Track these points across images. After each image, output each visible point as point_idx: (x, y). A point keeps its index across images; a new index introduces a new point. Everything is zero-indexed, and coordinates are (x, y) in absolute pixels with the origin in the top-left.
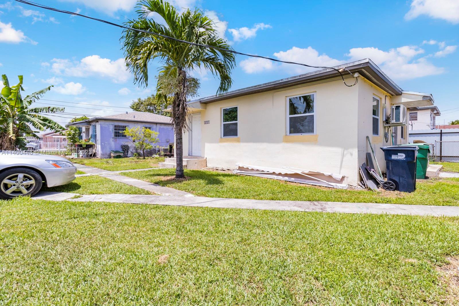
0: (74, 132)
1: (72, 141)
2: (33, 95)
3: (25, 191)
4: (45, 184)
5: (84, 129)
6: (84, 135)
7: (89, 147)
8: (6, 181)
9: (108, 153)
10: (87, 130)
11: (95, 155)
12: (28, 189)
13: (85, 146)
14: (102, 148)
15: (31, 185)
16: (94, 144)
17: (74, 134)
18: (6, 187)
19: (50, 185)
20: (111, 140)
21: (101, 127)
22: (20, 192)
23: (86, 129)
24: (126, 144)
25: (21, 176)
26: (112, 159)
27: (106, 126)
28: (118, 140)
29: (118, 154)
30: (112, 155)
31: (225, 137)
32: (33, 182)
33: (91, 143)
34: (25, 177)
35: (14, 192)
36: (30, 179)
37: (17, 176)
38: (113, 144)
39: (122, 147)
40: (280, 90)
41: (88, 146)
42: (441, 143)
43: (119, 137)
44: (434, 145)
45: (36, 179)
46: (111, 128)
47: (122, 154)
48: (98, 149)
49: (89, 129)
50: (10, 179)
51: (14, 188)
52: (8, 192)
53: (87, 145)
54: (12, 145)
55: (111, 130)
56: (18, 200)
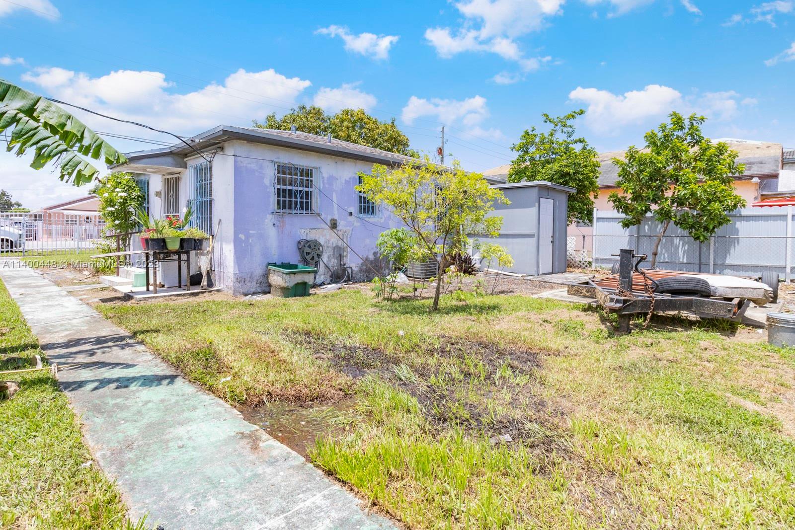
0: (124, 194)
1: (117, 222)
5: (156, 184)
6: (157, 205)
7: (190, 245)
9: (260, 272)
10: (172, 185)
14: (241, 254)
17: (125, 199)
20: (269, 219)
21: (237, 170)
23: (166, 181)
24: (312, 236)
27: (253, 166)
28: (288, 219)
29: (299, 279)
30: (272, 279)
38: (272, 235)
39: (301, 250)
41: (185, 246)
43: (293, 211)
46: (268, 174)
47: (311, 279)
48: (222, 256)
49: (178, 180)
53: (182, 241)
55: (267, 183)
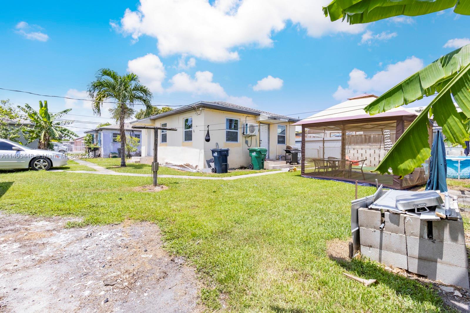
0: (89, 138)
2: (59, 114)
3: (43, 168)
4: (52, 165)
6: (95, 140)
7: (96, 149)
8: (36, 162)
9: (108, 154)
11: (99, 156)
12: (45, 167)
13: (93, 149)
14: (104, 150)
15: (46, 165)
16: (100, 147)
18: (36, 165)
19: (54, 166)
20: (111, 144)
21: (104, 135)
22: (41, 168)
23: (96, 135)
25: (42, 160)
26: (111, 158)
27: (107, 134)
28: (115, 144)
29: (114, 155)
30: (111, 155)
31: (163, 143)
32: (47, 164)
33: (97, 146)
34: (43, 161)
35: (39, 168)
36: (46, 162)
37: (40, 161)
38: (112, 147)
40: (181, 114)
42: (324, 148)
43: (116, 142)
44: (319, 150)
45: (48, 163)
46: (111, 135)
47: (117, 155)
48: (102, 151)
50: (38, 162)
51: (38, 166)
52: (37, 168)
54: (46, 147)
55: (110, 137)
56: (40, 171)
